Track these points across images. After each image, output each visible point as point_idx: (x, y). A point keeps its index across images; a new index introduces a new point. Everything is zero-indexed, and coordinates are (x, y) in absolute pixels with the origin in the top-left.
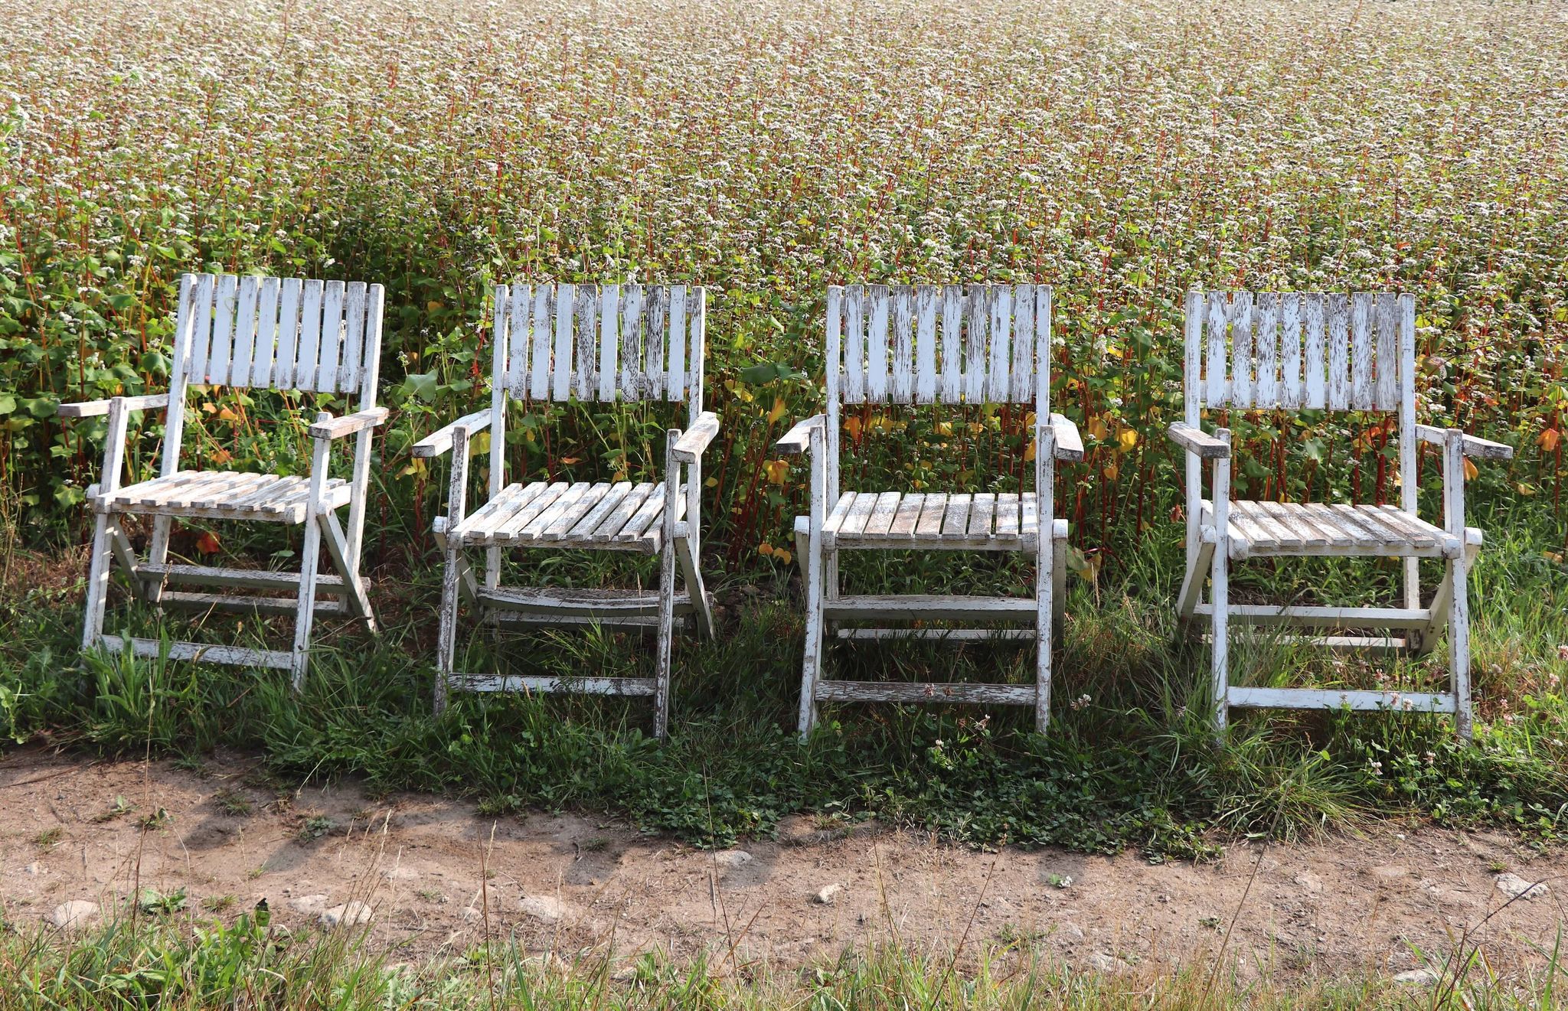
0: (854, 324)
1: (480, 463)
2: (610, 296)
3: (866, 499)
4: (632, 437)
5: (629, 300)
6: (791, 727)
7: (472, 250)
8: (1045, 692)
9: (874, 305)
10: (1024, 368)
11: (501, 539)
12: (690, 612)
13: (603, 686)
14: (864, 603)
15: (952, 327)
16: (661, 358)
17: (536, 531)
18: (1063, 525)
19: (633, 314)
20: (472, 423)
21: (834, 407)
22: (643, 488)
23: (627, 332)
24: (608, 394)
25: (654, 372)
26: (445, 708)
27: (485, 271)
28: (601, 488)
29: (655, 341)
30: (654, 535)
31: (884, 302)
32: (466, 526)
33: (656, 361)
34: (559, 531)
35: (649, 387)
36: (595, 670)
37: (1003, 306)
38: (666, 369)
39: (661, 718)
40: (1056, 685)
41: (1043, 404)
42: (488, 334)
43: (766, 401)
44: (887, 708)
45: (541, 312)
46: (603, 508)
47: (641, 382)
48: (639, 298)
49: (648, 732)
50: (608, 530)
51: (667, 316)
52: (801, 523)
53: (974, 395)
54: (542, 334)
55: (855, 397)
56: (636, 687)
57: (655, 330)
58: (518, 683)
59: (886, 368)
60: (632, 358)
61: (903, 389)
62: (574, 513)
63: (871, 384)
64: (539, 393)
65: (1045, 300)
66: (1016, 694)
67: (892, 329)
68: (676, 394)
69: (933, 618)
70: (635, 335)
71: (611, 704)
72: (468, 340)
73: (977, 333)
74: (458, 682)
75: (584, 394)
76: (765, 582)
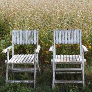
0: (57, 34)
1: (11, 52)
2: (26, 31)
3: (59, 56)
4: (29, 48)
6: (51, 87)
7: (8, 25)
8: (84, 82)
10: (78, 39)
11: (14, 63)
12: (38, 71)
13: (27, 81)
14: (59, 69)
15: (69, 34)
16: (33, 39)
17: (18, 62)
18: (85, 60)
19: (29, 34)
20: (9, 48)
21: (55, 45)
22: (31, 55)
23: (29, 36)
24: (26, 44)
25: (32, 41)
26: (7, 85)
27: (10, 27)
28: (26, 55)
30: (33, 62)
32: (9, 61)
34: (21, 62)
35: (32, 43)
36: (26, 79)
37: (75, 32)
39: (35, 86)
40: (85, 81)
41: (81, 44)
42: (11, 36)
43: (46, 43)
44: (63, 84)
45: (18, 34)
46: (26, 58)
48: (30, 32)
49: (33, 88)
50: (27, 62)
51: (34, 34)
52: (52, 60)
53: (72, 43)
54: (18, 36)
55: (57, 43)
56: (31, 82)
58: (16, 81)
60: (29, 39)
61: (63, 42)
62: (23, 59)
64: (18, 44)
65: (81, 31)
66: (80, 82)
67: (62, 35)
68: (35, 43)
69: (68, 71)
71: (28, 84)
72: (9, 36)
73: (72, 35)
74: (9, 82)
75: (23, 44)
76: (46, 65)
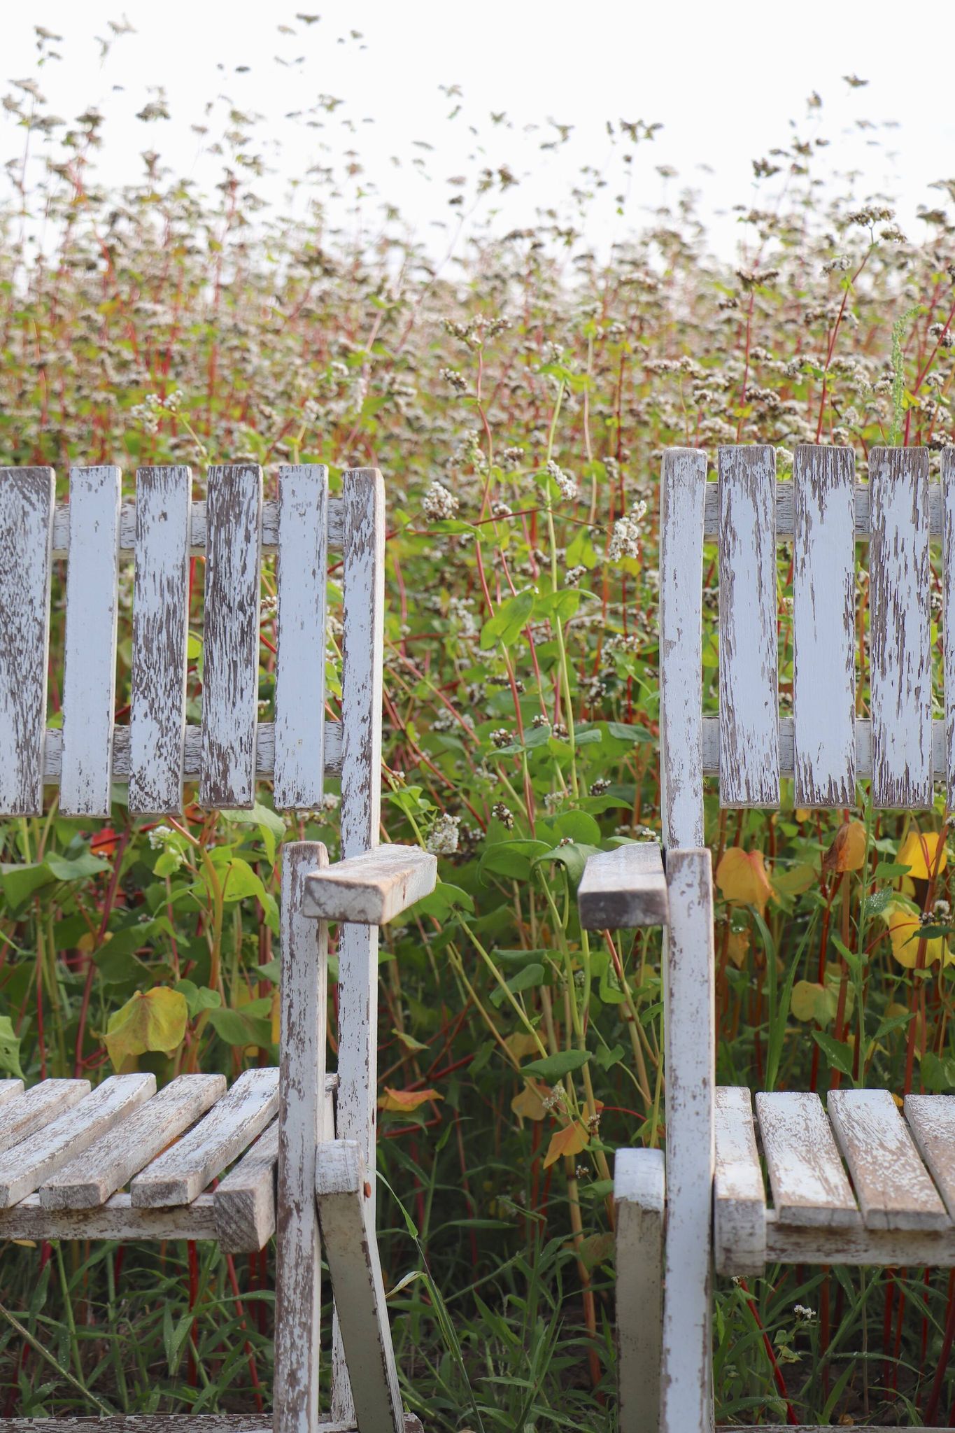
5: (155, 506)
9: (812, 506)
16: (251, 678)
19: (163, 554)
23: (148, 605)
25: (231, 724)
29: (234, 627)
31: (840, 498)
33: (235, 692)
35: (214, 767)
38: (268, 715)
47: (192, 754)
48: (183, 505)
51: (271, 548)
57: (235, 597)
59: (849, 700)
60: (162, 680)
63: (804, 746)
70: (171, 613)
